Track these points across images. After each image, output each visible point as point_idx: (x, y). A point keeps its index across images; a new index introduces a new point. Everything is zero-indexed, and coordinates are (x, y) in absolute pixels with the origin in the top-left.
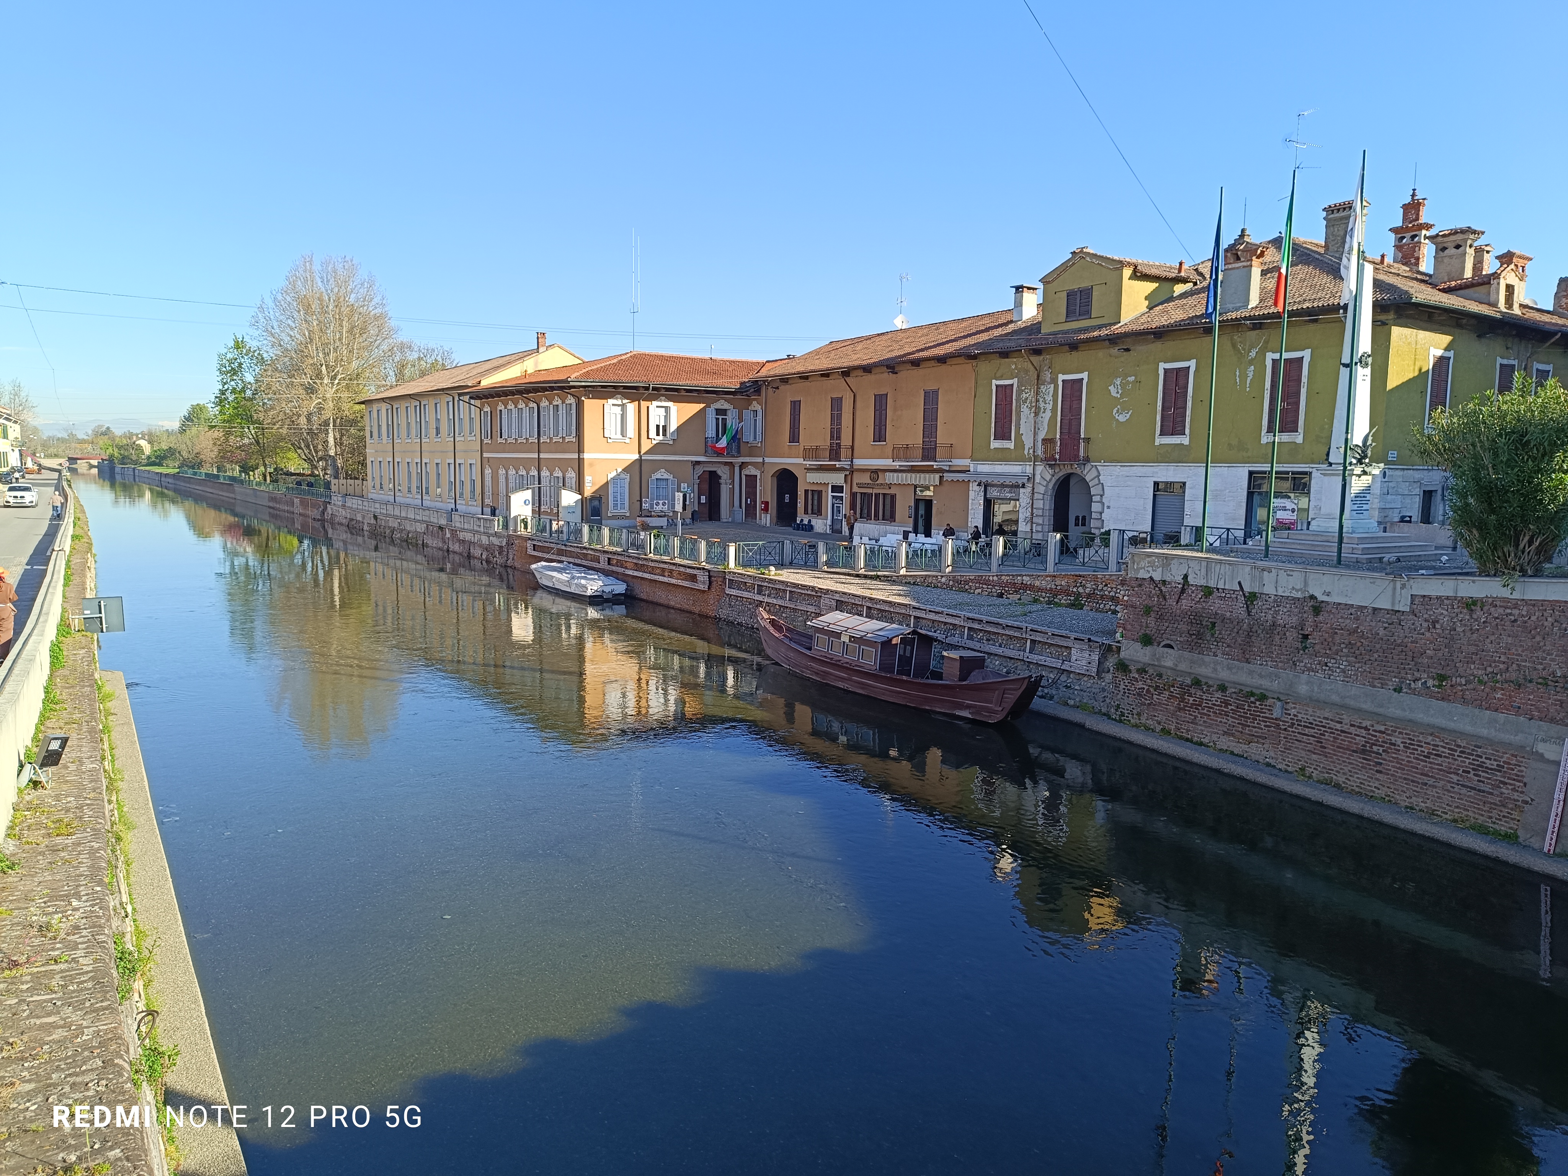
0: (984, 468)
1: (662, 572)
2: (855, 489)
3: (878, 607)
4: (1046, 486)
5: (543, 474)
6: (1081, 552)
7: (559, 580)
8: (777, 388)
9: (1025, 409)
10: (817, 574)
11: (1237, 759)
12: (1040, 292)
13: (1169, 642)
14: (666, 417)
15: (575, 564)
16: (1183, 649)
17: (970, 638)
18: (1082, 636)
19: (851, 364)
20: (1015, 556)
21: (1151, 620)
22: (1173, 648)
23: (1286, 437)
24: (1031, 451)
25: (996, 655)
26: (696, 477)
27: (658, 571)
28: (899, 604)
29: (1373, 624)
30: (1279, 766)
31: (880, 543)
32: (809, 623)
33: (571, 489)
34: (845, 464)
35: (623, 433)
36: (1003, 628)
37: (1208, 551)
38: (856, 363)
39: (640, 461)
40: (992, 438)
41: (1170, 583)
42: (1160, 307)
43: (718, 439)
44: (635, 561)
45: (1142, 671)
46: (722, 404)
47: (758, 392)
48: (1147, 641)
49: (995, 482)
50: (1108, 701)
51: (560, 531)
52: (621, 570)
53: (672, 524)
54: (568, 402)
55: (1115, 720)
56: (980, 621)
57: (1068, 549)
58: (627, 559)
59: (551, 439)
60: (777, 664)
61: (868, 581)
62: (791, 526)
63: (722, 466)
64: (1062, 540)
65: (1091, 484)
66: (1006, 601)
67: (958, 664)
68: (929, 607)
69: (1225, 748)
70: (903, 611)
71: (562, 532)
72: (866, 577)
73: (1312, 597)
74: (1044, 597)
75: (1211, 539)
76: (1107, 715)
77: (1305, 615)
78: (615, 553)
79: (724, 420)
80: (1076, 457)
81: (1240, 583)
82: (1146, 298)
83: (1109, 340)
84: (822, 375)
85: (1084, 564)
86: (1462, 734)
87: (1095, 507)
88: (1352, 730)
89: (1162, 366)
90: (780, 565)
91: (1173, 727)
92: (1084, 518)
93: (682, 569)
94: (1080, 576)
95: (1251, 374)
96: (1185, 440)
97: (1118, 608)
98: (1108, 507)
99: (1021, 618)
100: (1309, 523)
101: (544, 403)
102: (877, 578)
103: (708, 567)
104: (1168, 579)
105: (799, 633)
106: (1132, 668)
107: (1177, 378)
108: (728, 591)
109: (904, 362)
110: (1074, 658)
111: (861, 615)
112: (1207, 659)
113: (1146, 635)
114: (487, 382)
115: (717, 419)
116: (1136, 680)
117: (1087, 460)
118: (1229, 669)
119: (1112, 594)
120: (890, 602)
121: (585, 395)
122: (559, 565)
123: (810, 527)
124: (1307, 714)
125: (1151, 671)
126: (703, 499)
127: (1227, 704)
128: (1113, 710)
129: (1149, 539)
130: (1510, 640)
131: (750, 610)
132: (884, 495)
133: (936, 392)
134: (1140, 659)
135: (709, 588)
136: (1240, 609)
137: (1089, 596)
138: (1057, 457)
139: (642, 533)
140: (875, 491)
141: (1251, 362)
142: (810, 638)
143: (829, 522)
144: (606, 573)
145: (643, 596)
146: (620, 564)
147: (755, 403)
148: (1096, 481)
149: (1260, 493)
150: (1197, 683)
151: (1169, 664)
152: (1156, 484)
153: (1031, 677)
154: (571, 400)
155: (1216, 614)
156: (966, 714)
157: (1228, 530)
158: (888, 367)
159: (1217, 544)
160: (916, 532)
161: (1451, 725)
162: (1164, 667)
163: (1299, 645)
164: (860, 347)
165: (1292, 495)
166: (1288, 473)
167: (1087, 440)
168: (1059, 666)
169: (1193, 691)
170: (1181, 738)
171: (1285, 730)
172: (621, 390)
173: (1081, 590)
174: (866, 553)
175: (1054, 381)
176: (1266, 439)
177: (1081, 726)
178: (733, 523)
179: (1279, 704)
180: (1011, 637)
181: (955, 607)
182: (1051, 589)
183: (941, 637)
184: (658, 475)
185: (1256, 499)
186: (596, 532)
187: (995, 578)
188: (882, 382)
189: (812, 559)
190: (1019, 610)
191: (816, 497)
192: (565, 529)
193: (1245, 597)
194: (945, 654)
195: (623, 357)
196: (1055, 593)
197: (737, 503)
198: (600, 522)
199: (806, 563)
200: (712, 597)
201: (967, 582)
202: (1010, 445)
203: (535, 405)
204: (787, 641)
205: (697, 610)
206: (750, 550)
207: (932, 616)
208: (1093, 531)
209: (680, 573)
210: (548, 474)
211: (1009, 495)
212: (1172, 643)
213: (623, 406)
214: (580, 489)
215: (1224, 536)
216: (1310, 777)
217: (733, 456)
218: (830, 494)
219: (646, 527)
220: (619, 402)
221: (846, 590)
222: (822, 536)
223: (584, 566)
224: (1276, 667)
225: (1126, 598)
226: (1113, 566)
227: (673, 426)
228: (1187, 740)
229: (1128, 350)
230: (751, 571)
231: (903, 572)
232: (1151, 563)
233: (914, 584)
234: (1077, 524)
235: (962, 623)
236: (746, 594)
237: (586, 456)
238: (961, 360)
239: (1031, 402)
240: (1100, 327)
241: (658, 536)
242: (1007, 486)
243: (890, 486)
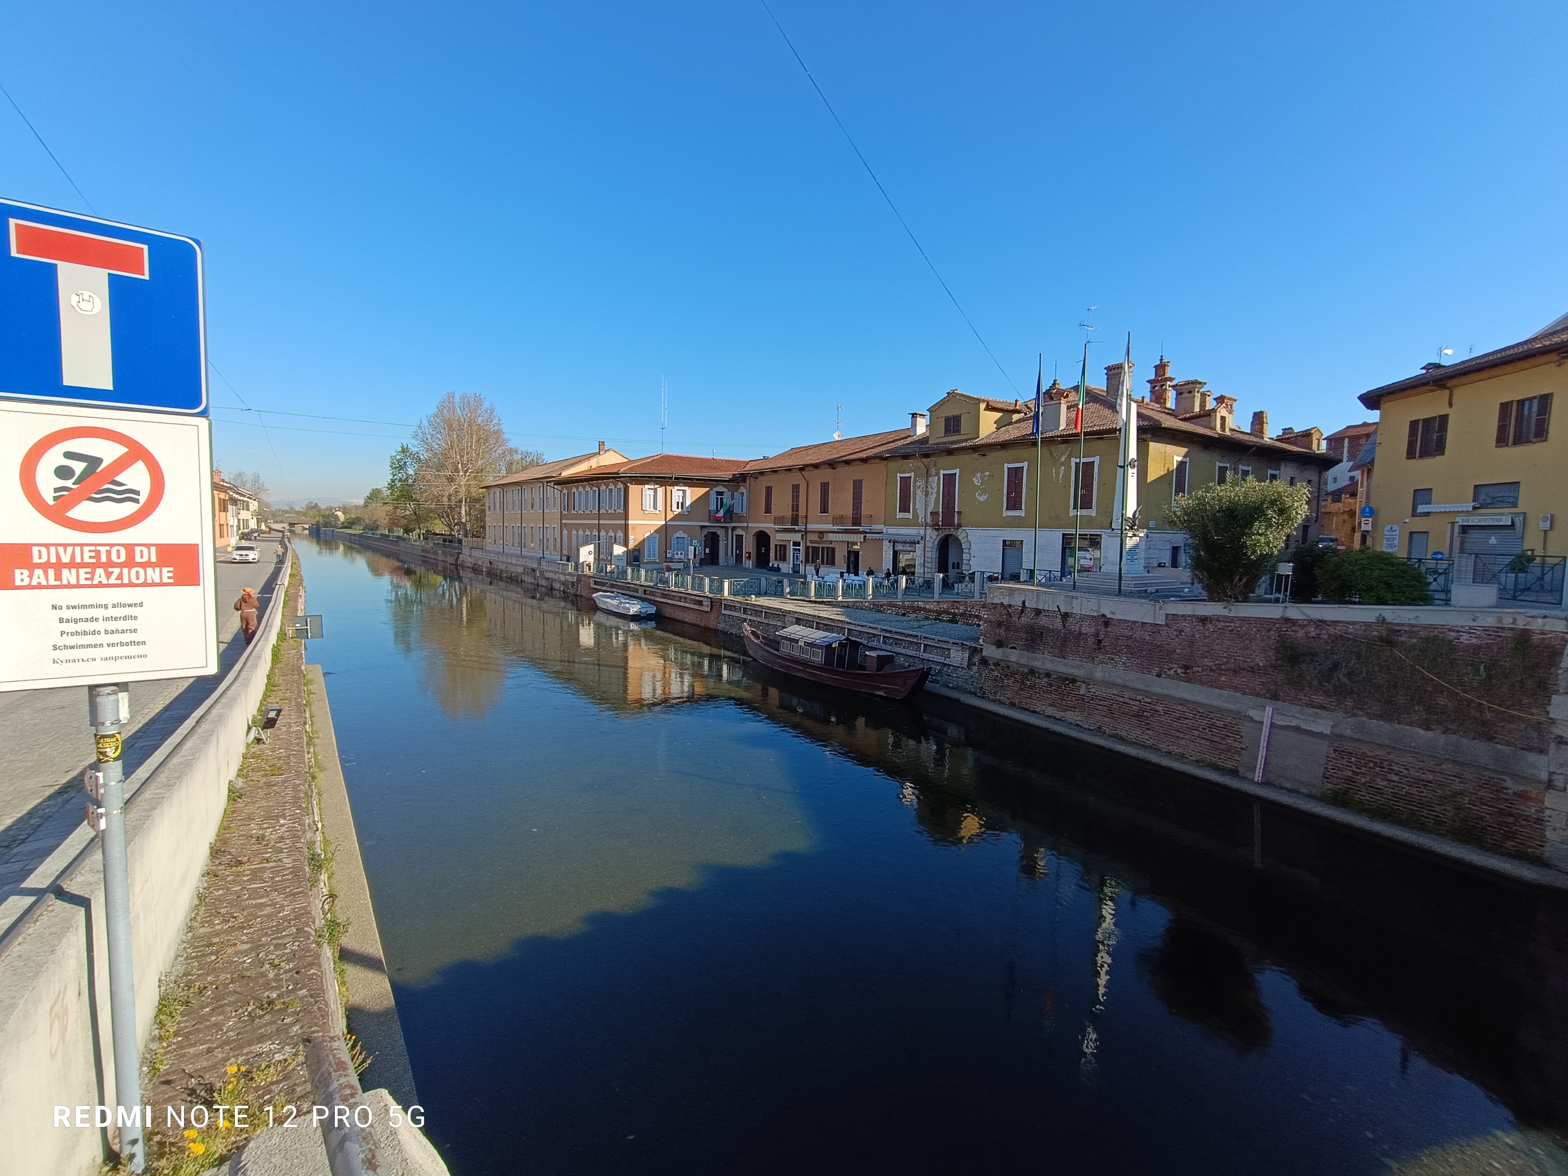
0: (893, 530)
1: (680, 600)
2: (809, 544)
3: (824, 622)
4: (933, 543)
5: (601, 534)
6: (956, 586)
7: (611, 604)
8: (757, 478)
9: (918, 492)
10: (783, 600)
11: (1058, 722)
12: (928, 417)
13: (1013, 645)
14: (683, 497)
15: (622, 594)
16: (1023, 650)
17: (884, 642)
18: (957, 641)
19: (805, 463)
20: (913, 588)
21: (1002, 631)
22: (1016, 649)
23: (1085, 512)
24: (923, 520)
25: (901, 654)
26: (703, 536)
27: (677, 598)
28: (838, 620)
29: (1142, 633)
30: (1085, 726)
31: (824, 580)
32: (777, 633)
33: (620, 544)
34: (802, 528)
35: (655, 508)
36: (906, 636)
37: (1038, 585)
38: (808, 462)
39: (666, 526)
40: (898, 511)
41: (1014, 606)
42: (1004, 428)
43: (718, 511)
44: (662, 592)
45: (996, 664)
46: (720, 489)
47: (744, 481)
48: (999, 644)
49: (900, 540)
50: (975, 684)
51: (612, 572)
52: (653, 598)
53: (687, 567)
54: (618, 487)
55: (980, 697)
56: (891, 632)
57: (948, 584)
58: (656, 590)
59: (607, 511)
60: (755, 660)
61: (817, 605)
62: (765, 568)
63: (720, 529)
64: (943, 578)
65: (962, 542)
66: (908, 619)
67: (876, 660)
68: (857, 623)
69: (1050, 714)
70: (840, 625)
71: (614, 572)
72: (815, 602)
73: (1104, 615)
74: (933, 615)
75: (1040, 578)
76: (975, 694)
77: (1099, 627)
78: (648, 587)
79: (722, 499)
80: (952, 524)
81: (1058, 606)
82: (995, 423)
83: (972, 448)
84: (786, 470)
85: (958, 594)
86: (1201, 704)
87: (965, 556)
88: (1131, 702)
89: (1006, 466)
90: (759, 594)
91: (1017, 701)
92: (958, 563)
93: (693, 597)
94: (956, 602)
95: (1062, 472)
96: (1022, 513)
97: (981, 623)
98: (974, 557)
99: (917, 630)
100: (1100, 568)
101: (603, 487)
102: (822, 603)
103: (710, 595)
104: (1013, 604)
105: (770, 640)
106: (990, 662)
107: (1015, 475)
108: (724, 612)
109: (840, 462)
110: (952, 656)
111: (813, 628)
112: (1038, 656)
113: (998, 641)
114: (566, 474)
115: (717, 498)
116: (993, 670)
117: (960, 526)
118: (1052, 662)
119: (977, 613)
120: (832, 619)
121: (630, 483)
122: (611, 594)
123: (778, 569)
124: (1101, 692)
125: (1002, 665)
126: (707, 551)
127: (1051, 685)
128: (978, 691)
129: (1000, 577)
130: (1229, 643)
131: (738, 624)
132: (827, 548)
133: (861, 481)
134: (995, 656)
135: (711, 609)
136: (1058, 623)
137: (961, 615)
138: (940, 524)
139: (667, 573)
140: (823, 546)
141: (1062, 464)
142: (778, 643)
143: (791, 566)
144: (643, 600)
145: (667, 615)
146: (652, 594)
147: (742, 487)
148: (966, 539)
149: (1070, 548)
150: (1032, 672)
151: (1013, 659)
152: (1004, 541)
153: (924, 668)
154: (620, 486)
155: (1044, 626)
156: (881, 693)
157: (1050, 571)
158: (829, 465)
159: (1043, 581)
160: (848, 572)
161: (1193, 698)
162: (1011, 661)
163: (1096, 647)
164: (811, 452)
165: (1090, 549)
166: (1087, 535)
167: (959, 513)
168: (942, 661)
169: (1029, 677)
170: (1023, 708)
171: (1088, 702)
172: (654, 479)
173: (956, 611)
174: (815, 586)
175: (938, 474)
176: (1072, 513)
177: (957, 701)
178: (728, 567)
179: (1084, 685)
180: (911, 642)
181: (874, 622)
182: (937, 610)
183: (865, 642)
184: (678, 535)
185: (1067, 551)
186: (636, 573)
187: (901, 603)
188: (825, 474)
189: (780, 590)
190: (916, 624)
191: (782, 549)
192: (616, 571)
193: (1061, 615)
194: (867, 653)
195: (655, 458)
196: (939, 613)
197: (730, 553)
198: (639, 566)
199: (775, 593)
200: (712, 616)
201: (882, 606)
202: (910, 516)
203: (597, 489)
204: (763, 645)
205: (702, 624)
206: (739, 584)
207: (859, 628)
208: (964, 572)
209: (692, 600)
210: (605, 534)
211: (909, 549)
212: (1015, 646)
213: (655, 490)
214: (626, 544)
215: (1048, 576)
216: (1104, 733)
217: (728, 522)
218: (792, 547)
219: (669, 569)
220: (652, 487)
221: (802, 611)
222: (786, 575)
223: (628, 595)
224: (1081, 661)
225: (985, 616)
226: (977, 595)
227: (688, 503)
228: (1026, 710)
229: (984, 455)
230: (739, 599)
231: (840, 599)
232: (1002, 594)
233: (847, 607)
234: (953, 568)
235: (879, 633)
236: (735, 614)
237: (630, 522)
238: (877, 461)
239: (923, 488)
240: (966, 440)
241: (678, 575)
242: (908, 543)
243: (831, 542)
